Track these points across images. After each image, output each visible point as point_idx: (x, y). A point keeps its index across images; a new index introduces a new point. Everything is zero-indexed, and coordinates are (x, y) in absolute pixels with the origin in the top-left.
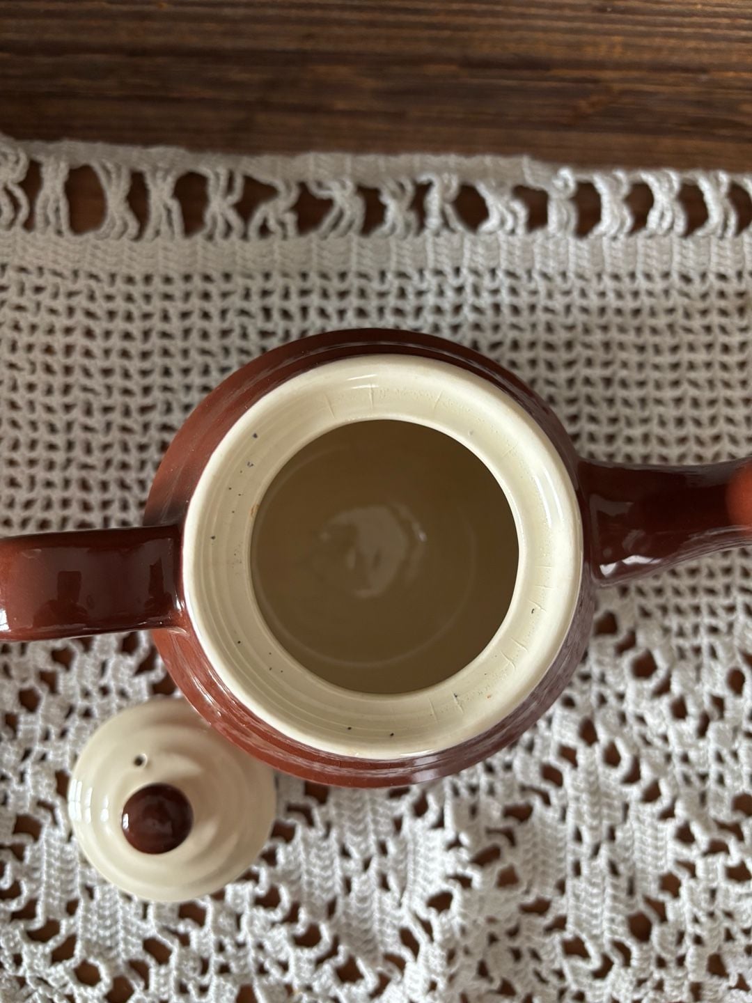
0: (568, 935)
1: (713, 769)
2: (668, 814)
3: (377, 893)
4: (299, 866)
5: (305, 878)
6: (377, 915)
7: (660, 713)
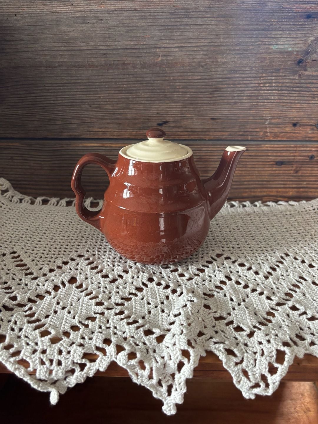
0: (235, 325)
1: (274, 287)
2: (261, 294)
3: (161, 313)
4: (132, 306)
5: (134, 309)
6: (160, 320)
7: (251, 273)
